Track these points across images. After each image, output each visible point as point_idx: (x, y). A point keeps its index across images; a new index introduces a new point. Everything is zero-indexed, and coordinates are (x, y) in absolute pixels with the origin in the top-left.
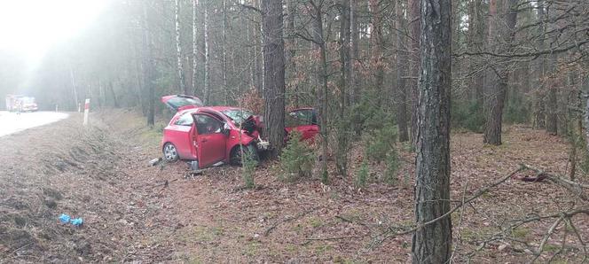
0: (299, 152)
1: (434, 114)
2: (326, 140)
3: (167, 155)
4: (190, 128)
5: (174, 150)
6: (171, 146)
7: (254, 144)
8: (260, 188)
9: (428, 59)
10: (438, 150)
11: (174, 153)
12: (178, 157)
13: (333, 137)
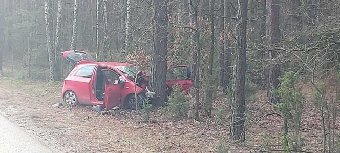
0: (180, 99)
1: (238, 82)
2: (198, 91)
3: (67, 101)
4: (90, 79)
5: (74, 97)
6: (71, 93)
7: (143, 93)
8: (154, 122)
9: (237, 61)
10: (239, 95)
11: (74, 99)
12: (78, 102)
13: (203, 90)
